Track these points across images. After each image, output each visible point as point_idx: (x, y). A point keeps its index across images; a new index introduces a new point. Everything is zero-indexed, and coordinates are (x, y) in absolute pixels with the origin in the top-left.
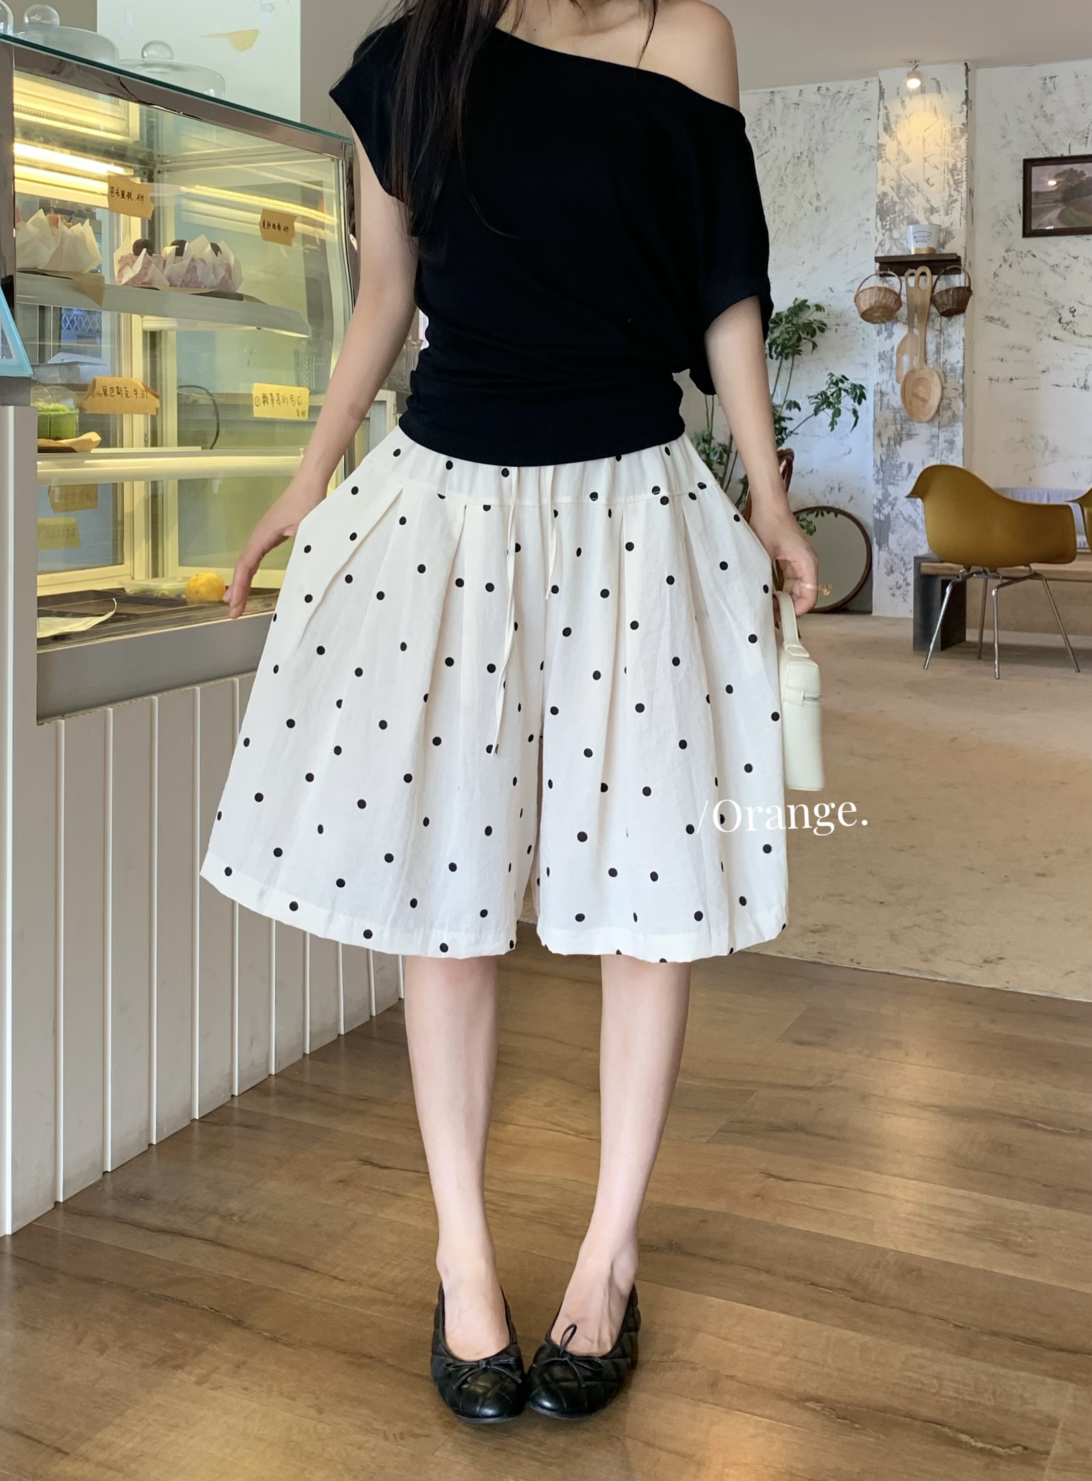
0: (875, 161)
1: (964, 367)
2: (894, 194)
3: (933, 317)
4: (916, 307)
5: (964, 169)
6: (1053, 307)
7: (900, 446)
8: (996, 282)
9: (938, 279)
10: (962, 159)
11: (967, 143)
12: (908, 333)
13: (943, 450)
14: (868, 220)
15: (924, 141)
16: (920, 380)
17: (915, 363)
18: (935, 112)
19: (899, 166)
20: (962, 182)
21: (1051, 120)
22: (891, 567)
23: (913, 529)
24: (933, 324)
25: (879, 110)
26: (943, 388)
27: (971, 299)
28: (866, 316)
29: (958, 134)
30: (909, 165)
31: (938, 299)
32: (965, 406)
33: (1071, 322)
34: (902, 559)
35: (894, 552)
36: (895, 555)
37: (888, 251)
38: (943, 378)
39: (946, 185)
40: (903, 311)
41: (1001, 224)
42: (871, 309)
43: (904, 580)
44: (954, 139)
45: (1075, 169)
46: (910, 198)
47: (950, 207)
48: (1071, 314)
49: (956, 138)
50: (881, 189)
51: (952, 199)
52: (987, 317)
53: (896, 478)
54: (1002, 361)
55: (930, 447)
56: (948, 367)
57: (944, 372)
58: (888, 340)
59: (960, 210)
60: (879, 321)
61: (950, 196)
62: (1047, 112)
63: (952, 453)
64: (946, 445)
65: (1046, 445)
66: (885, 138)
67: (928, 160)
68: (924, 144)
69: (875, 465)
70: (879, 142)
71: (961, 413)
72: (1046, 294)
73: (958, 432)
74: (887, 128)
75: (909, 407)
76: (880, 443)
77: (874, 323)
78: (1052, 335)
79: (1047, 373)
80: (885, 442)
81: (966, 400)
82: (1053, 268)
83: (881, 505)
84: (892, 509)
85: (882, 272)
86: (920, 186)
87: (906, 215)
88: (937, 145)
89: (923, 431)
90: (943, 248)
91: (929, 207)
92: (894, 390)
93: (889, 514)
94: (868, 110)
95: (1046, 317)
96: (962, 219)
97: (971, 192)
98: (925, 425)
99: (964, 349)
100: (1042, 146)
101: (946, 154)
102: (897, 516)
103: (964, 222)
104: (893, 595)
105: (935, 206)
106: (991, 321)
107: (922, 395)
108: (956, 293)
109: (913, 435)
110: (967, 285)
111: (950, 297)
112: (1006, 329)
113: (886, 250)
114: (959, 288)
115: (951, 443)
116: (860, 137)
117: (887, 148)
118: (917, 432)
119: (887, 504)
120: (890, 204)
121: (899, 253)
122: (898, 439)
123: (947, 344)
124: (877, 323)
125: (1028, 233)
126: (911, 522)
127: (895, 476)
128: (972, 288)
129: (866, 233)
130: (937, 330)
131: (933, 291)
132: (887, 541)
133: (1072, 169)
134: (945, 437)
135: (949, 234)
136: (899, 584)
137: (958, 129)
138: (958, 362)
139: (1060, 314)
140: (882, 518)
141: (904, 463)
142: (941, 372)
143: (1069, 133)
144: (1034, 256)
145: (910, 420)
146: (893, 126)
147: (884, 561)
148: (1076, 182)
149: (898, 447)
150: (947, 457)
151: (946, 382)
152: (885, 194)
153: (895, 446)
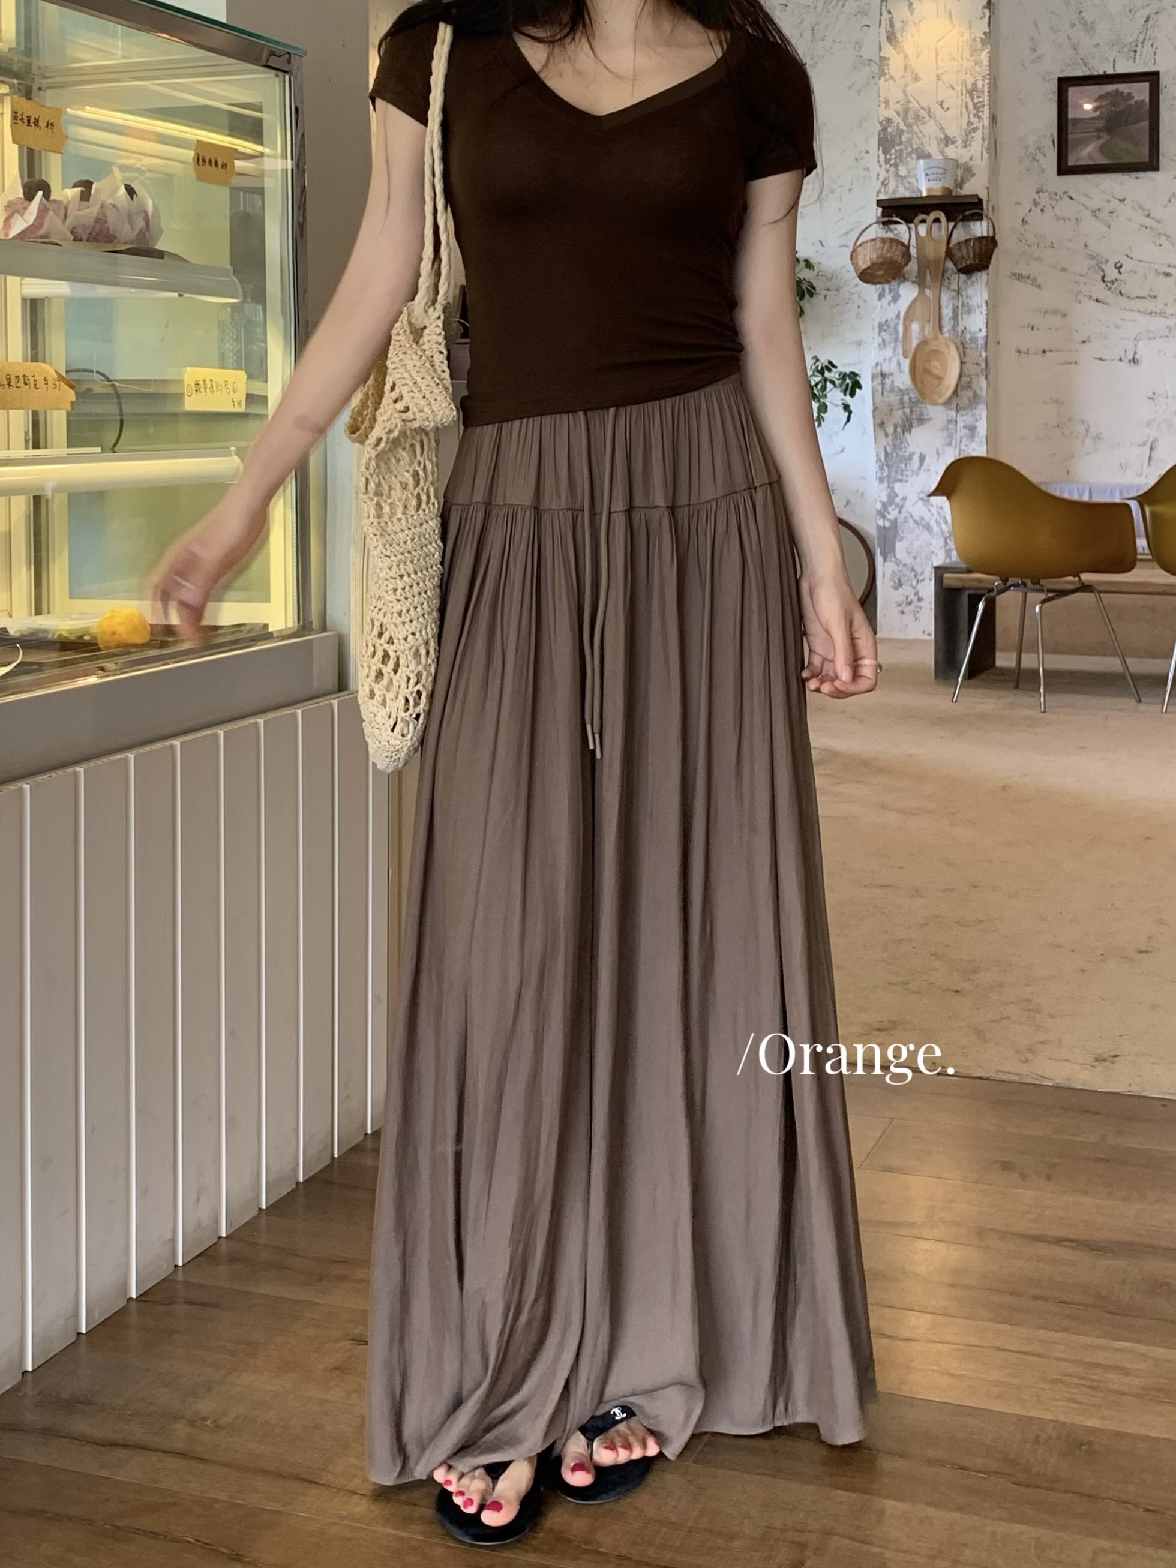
0: (876, 79)
1: (987, 336)
2: (900, 120)
3: (949, 272)
4: (928, 261)
5: (986, 90)
6: (1094, 262)
7: (911, 433)
8: (1025, 230)
9: (955, 226)
10: (984, 77)
11: (990, 57)
12: (919, 293)
13: (962, 438)
14: (868, 152)
15: (937, 54)
16: (935, 352)
17: (926, 332)
18: (951, 17)
19: (906, 85)
20: (984, 106)
21: (1091, 30)
22: (900, 581)
23: (926, 532)
24: (950, 283)
25: (881, 14)
26: (962, 363)
27: (996, 251)
28: (866, 276)
29: (979, 46)
30: (920, 83)
31: (955, 251)
32: (988, 385)
33: (1116, 280)
34: (913, 569)
35: (903, 562)
36: (905, 565)
37: (893, 192)
38: (961, 349)
39: (964, 109)
40: (913, 266)
41: (1031, 158)
42: (874, 266)
43: (915, 594)
44: (974, 51)
45: (1121, 90)
46: (920, 126)
47: (970, 137)
48: (1117, 271)
49: (976, 50)
50: (884, 114)
51: (972, 127)
52: (1014, 275)
53: (905, 473)
54: (1033, 329)
55: (946, 434)
56: (968, 336)
57: (962, 343)
58: (892, 304)
59: (981, 141)
60: (883, 280)
61: (969, 123)
62: (1086, 18)
63: (972, 441)
64: (967, 431)
65: (1087, 431)
66: (888, 50)
67: (942, 77)
68: (936, 58)
69: (879, 460)
70: (882, 54)
71: (984, 392)
72: (1085, 245)
73: (981, 416)
74: (891, 37)
75: (920, 386)
76: (883, 433)
77: (874, 284)
78: (1094, 297)
79: (1087, 344)
80: (890, 430)
81: (990, 377)
82: (1095, 213)
83: (886, 509)
84: (900, 512)
85: (886, 219)
86: (932, 110)
87: (915, 146)
88: (954, 59)
89: (937, 414)
90: (961, 188)
91: (943, 137)
92: (900, 368)
93: (895, 520)
94: (866, 14)
95: (1087, 274)
96: (984, 152)
97: (993, 119)
98: (941, 408)
99: (987, 314)
100: (1081, 62)
101: (964, 70)
102: (906, 520)
103: (986, 155)
104: (903, 613)
105: (951, 136)
106: (1019, 280)
107: (936, 372)
108: (977, 245)
109: (925, 420)
110: (991, 234)
111: (971, 250)
112: (1037, 289)
113: (890, 192)
114: (982, 238)
115: (972, 429)
116: (857, 48)
117: (890, 63)
118: (930, 416)
119: (893, 507)
120: (894, 133)
121: (907, 194)
122: (907, 426)
123: (965, 308)
124: (879, 283)
125: (1064, 169)
126: (923, 526)
127: (902, 471)
128: (997, 238)
129: (865, 169)
130: (954, 290)
131: (948, 242)
132: (894, 550)
133: (1117, 91)
134: (964, 421)
135: (968, 171)
136: (909, 600)
137: (979, 40)
138: (980, 330)
139: (1103, 271)
140: (887, 525)
141: (914, 453)
142: (959, 342)
143: (1113, 45)
144: (1071, 198)
145: (922, 403)
146: (898, 35)
147: (891, 572)
148: (1121, 107)
149: (906, 435)
150: (967, 446)
151: (965, 355)
152: (889, 120)
153: (903, 433)
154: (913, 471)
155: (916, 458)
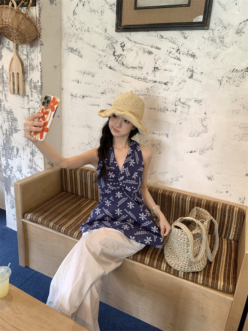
7: (12, 136)
22: (13, 204)
35: (13, 197)
56: (33, 85)
78: (108, 65)
80: (5, 133)
83: (6, 170)
84: (11, 173)
93: (10, 175)
99: (41, 72)
102: (14, 178)
109: (18, 130)
119: (8, 170)
122: (11, 132)
123: (31, 67)
138: (38, 81)
140: (7, 177)
141: (14, 147)
149: (11, 137)
153: (9, 136)
154: (14, 155)
155: (15, 149)
